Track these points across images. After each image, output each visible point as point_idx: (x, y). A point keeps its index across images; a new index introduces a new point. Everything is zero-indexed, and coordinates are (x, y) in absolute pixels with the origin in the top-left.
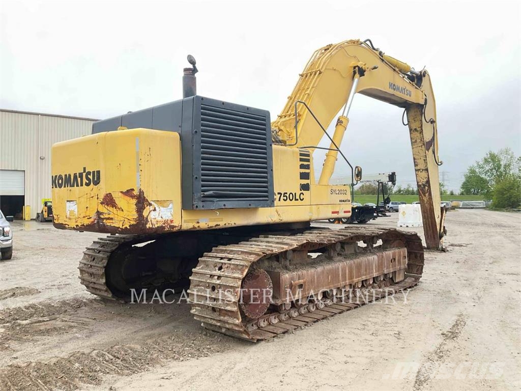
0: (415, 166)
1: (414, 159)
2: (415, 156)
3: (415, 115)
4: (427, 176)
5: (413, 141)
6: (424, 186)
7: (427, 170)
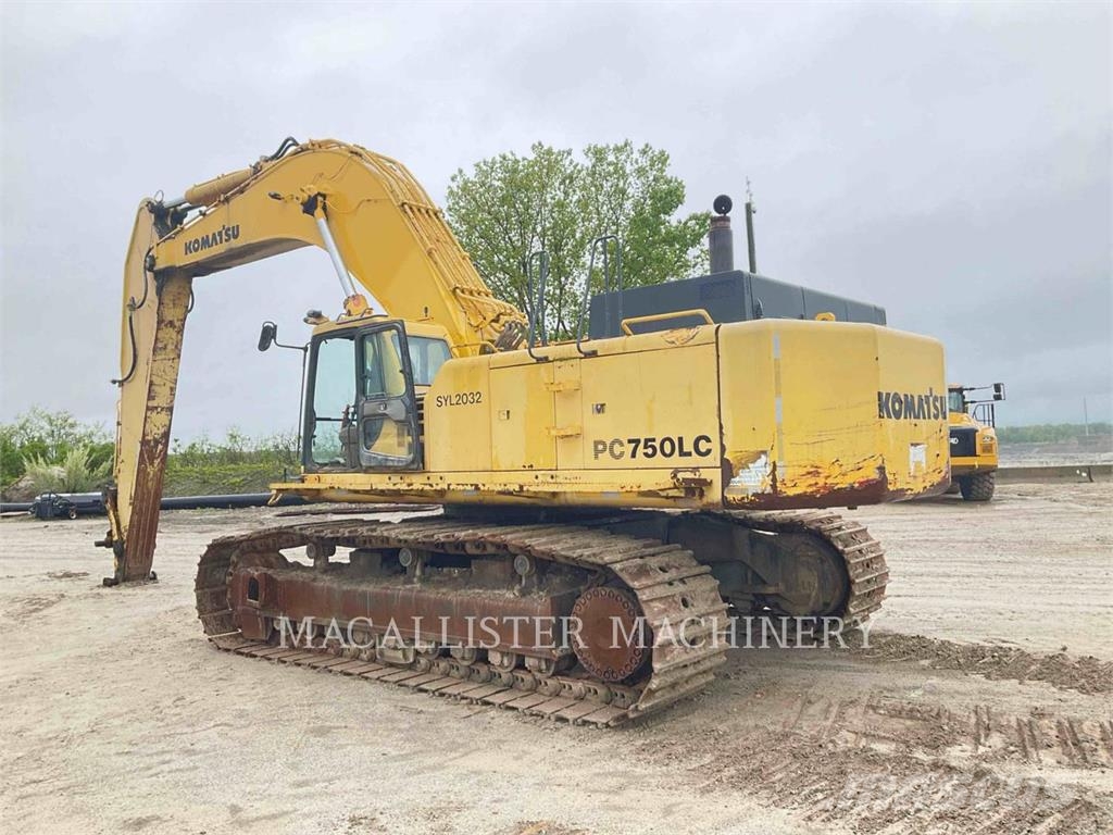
0: (148, 399)
1: (151, 384)
2: (154, 378)
3: (179, 294)
4: (167, 423)
5: (160, 345)
6: (157, 442)
7: (170, 410)
